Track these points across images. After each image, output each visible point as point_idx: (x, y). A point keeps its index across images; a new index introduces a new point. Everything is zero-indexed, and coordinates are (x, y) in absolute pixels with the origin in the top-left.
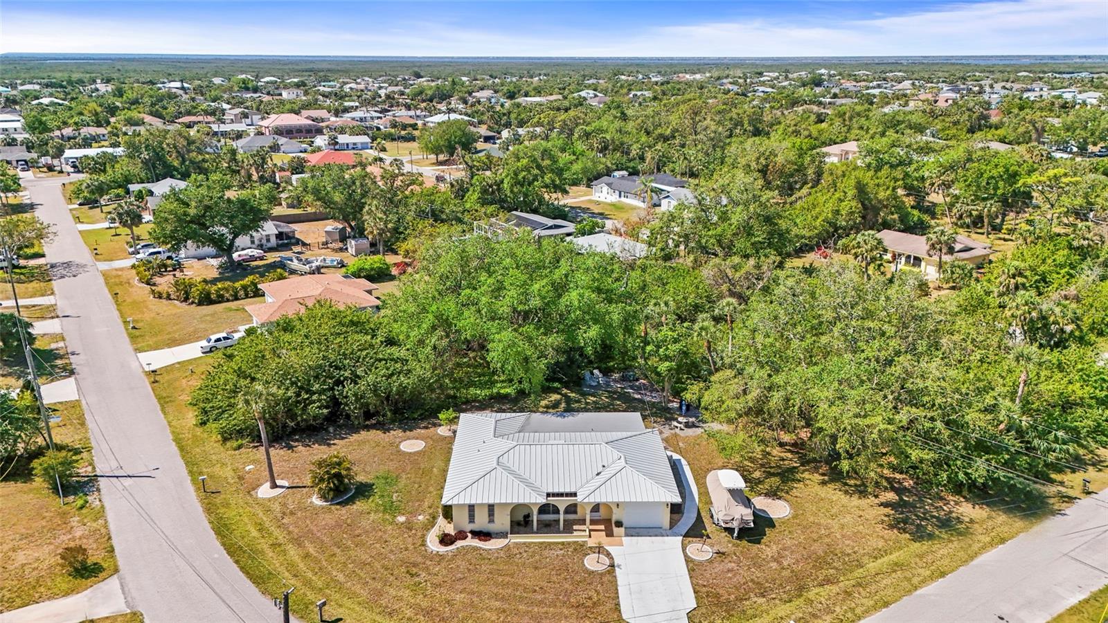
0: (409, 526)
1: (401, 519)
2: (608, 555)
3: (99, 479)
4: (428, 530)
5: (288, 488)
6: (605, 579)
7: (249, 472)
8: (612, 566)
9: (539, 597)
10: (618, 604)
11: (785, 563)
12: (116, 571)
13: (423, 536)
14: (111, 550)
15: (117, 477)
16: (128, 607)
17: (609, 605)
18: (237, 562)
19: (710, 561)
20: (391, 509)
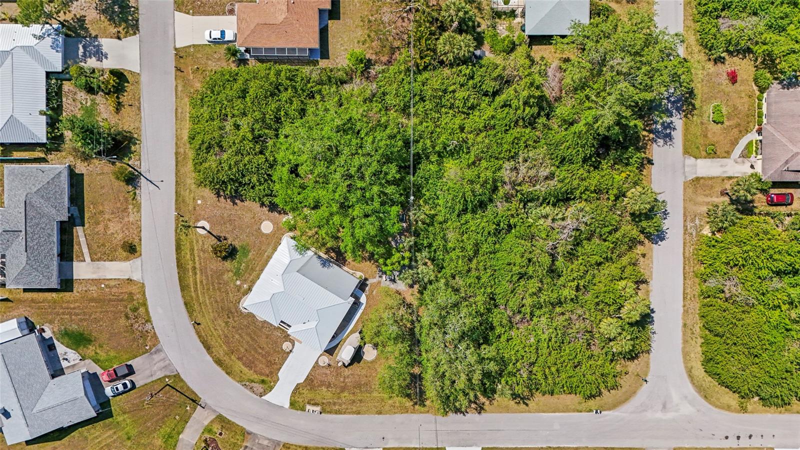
0: (239, 288)
1: (238, 283)
2: (293, 345)
3: (142, 177)
4: (244, 295)
5: (209, 232)
6: (285, 355)
7: (198, 205)
8: (291, 351)
9: (261, 351)
10: (281, 368)
11: (347, 380)
12: (141, 255)
13: (241, 298)
14: (140, 240)
15: (147, 179)
16: (142, 278)
17: (278, 366)
18: (179, 273)
19: (323, 367)
20: (237, 274)
